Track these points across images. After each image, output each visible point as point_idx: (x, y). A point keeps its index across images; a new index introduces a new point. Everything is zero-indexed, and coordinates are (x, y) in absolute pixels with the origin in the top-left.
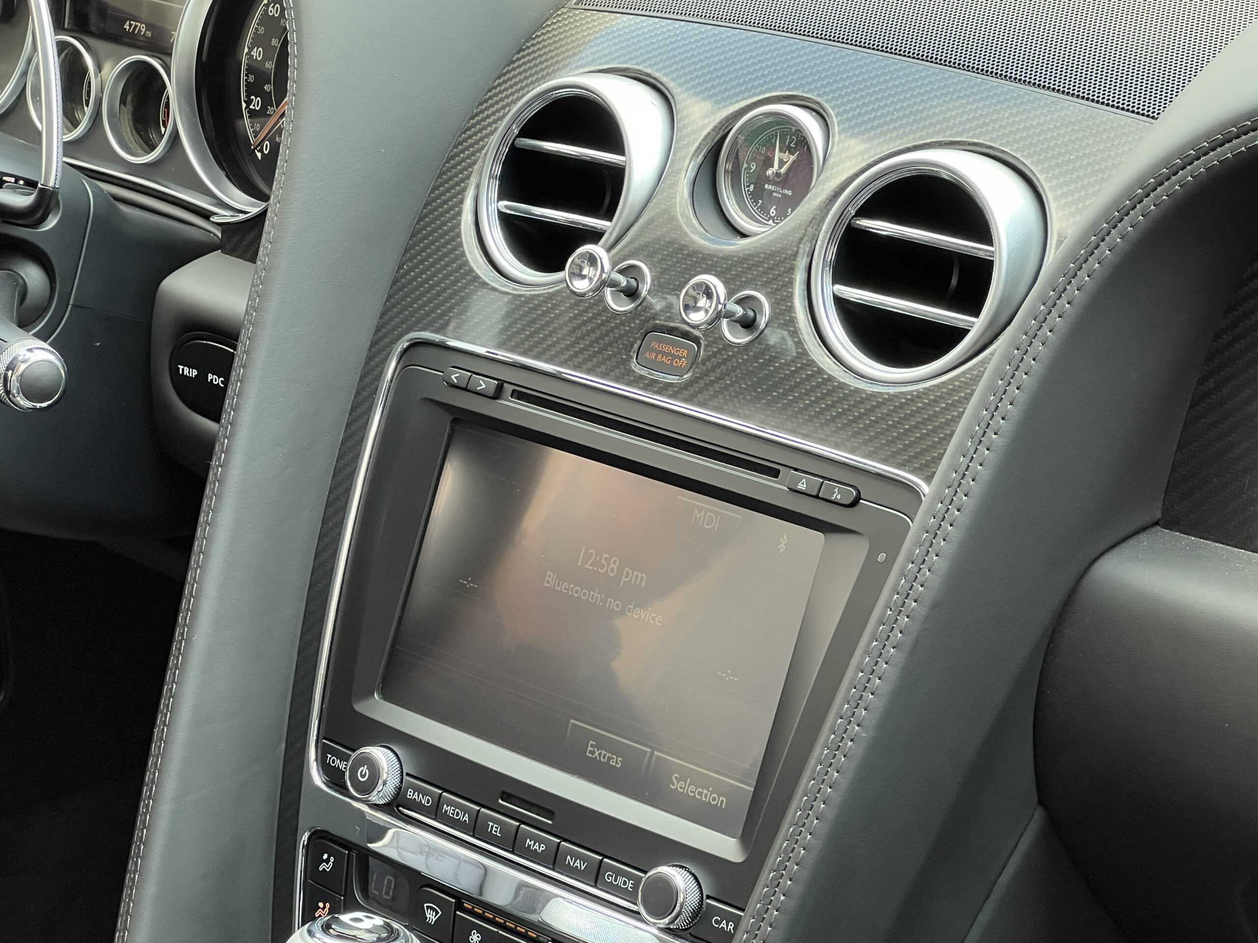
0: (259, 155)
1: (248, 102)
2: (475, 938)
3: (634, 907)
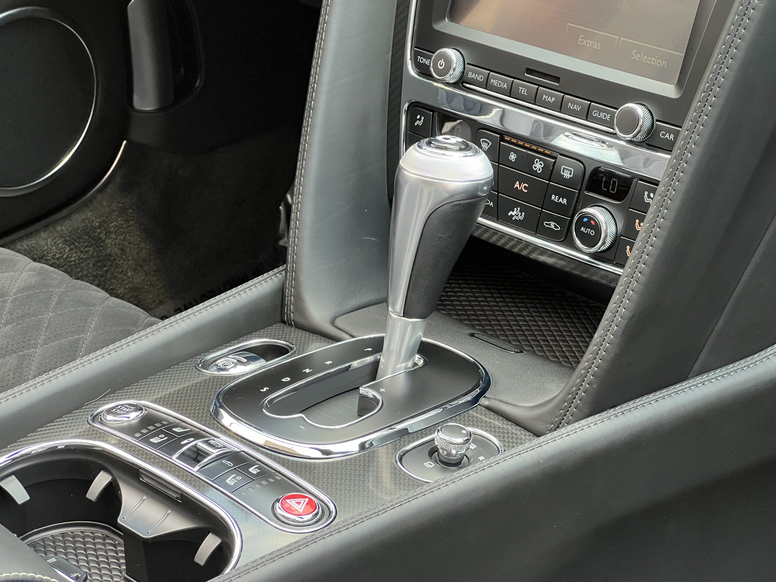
2: (513, 157)
3: (612, 131)
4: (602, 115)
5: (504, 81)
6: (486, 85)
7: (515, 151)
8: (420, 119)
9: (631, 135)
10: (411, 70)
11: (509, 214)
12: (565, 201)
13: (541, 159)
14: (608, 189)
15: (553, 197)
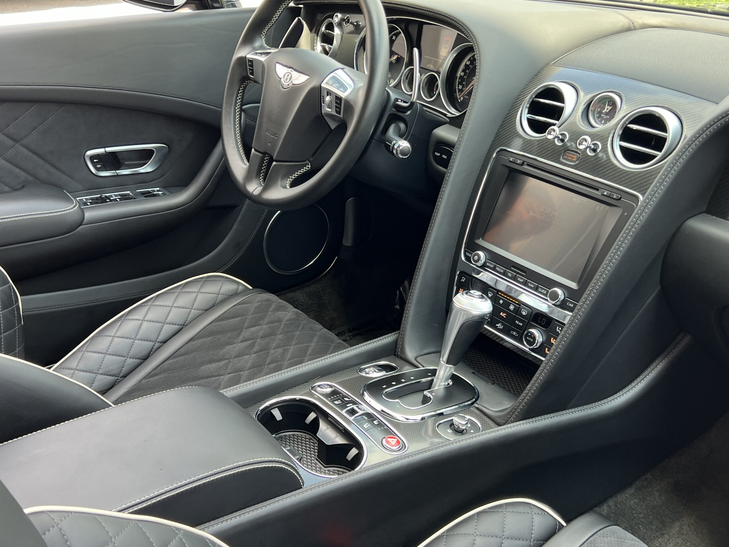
0: (459, 101)
1: (458, 87)
2: (501, 302)
3: (546, 298)
4: (543, 291)
5: (502, 269)
6: (494, 269)
7: (503, 300)
8: (463, 279)
9: (555, 302)
10: (463, 258)
11: (496, 325)
12: (521, 324)
13: (513, 305)
14: (541, 322)
15: (516, 322)
